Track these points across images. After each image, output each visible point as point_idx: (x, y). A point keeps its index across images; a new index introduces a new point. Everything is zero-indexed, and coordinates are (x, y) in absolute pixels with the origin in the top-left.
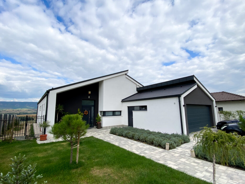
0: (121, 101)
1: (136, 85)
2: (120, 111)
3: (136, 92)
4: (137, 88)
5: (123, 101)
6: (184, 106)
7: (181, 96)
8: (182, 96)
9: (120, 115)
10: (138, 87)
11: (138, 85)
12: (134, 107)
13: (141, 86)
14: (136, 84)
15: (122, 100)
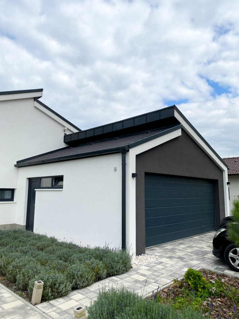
0: (15, 166)
1: (62, 128)
2: (13, 190)
3: (64, 145)
4: (66, 136)
5: (21, 164)
6: (134, 175)
7: (128, 151)
8: (130, 150)
9: (12, 199)
10: (68, 133)
11: (68, 129)
12: (40, 178)
13: (75, 131)
14: (64, 127)
15: (18, 162)
